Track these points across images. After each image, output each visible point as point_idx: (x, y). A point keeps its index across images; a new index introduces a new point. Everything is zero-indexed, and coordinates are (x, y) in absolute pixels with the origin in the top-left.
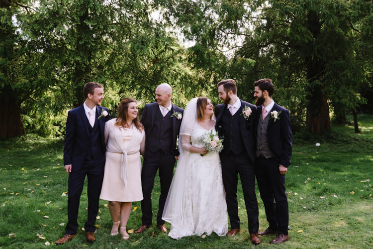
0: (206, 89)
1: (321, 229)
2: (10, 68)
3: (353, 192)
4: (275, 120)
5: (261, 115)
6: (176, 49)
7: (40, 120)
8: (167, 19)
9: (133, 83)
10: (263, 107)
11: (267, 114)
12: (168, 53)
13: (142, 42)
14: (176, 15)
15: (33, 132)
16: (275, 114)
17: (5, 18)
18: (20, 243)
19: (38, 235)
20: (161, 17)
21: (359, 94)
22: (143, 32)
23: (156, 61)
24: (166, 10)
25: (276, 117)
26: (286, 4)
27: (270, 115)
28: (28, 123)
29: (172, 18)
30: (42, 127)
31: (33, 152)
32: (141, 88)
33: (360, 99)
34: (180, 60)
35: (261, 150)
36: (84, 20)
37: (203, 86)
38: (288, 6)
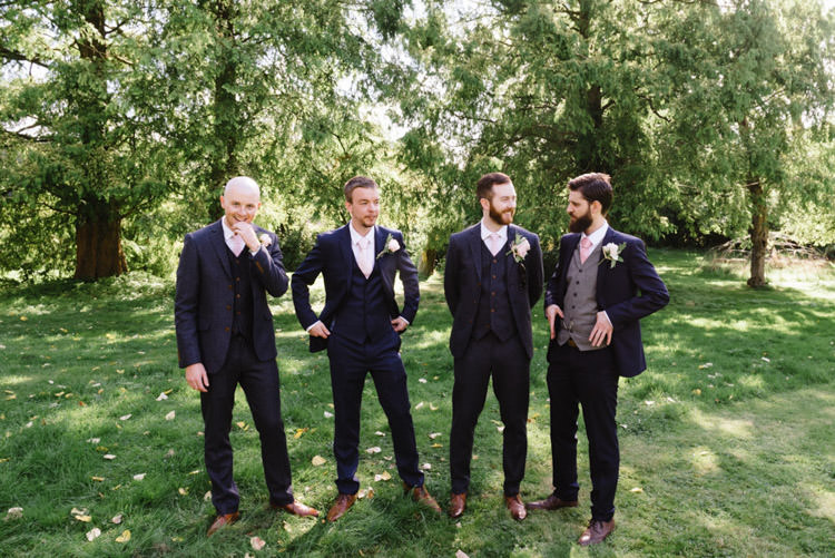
0: (424, 205)
1: (674, 482)
2: (95, 161)
3: (699, 391)
4: (613, 265)
5: (576, 252)
6: (377, 141)
7: (157, 249)
8: (364, 91)
9: (307, 193)
10: (584, 236)
11: (592, 250)
12: (364, 147)
13: (322, 126)
14: (379, 85)
15: (145, 269)
16: (613, 251)
17: (85, 76)
18: (27, 536)
19: (74, 511)
20: (355, 87)
21: (666, 218)
22: (324, 111)
23: (346, 158)
24: (363, 76)
25: (615, 256)
26: (556, 72)
27: (600, 253)
28: (134, 253)
29: (371, 89)
30: (159, 261)
31: (136, 303)
32: (321, 202)
33: (667, 225)
34: (386, 159)
35: (571, 331)
36: (223, 83)
37: (419, 199)
38: (559, 74)
